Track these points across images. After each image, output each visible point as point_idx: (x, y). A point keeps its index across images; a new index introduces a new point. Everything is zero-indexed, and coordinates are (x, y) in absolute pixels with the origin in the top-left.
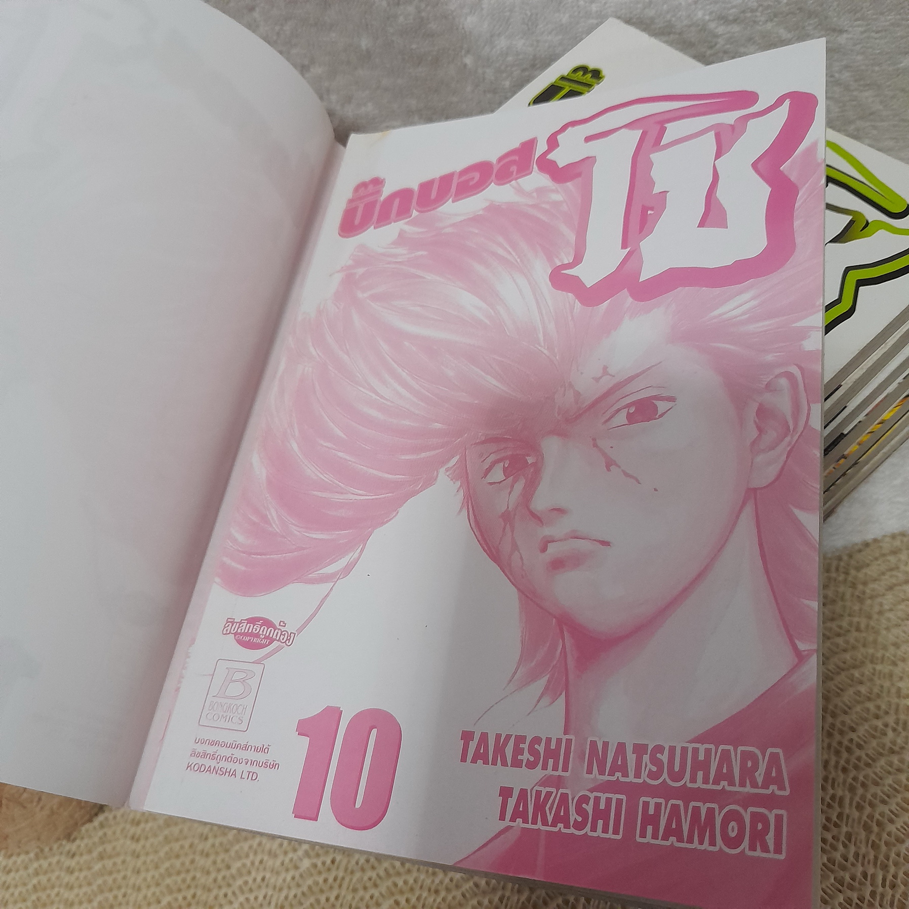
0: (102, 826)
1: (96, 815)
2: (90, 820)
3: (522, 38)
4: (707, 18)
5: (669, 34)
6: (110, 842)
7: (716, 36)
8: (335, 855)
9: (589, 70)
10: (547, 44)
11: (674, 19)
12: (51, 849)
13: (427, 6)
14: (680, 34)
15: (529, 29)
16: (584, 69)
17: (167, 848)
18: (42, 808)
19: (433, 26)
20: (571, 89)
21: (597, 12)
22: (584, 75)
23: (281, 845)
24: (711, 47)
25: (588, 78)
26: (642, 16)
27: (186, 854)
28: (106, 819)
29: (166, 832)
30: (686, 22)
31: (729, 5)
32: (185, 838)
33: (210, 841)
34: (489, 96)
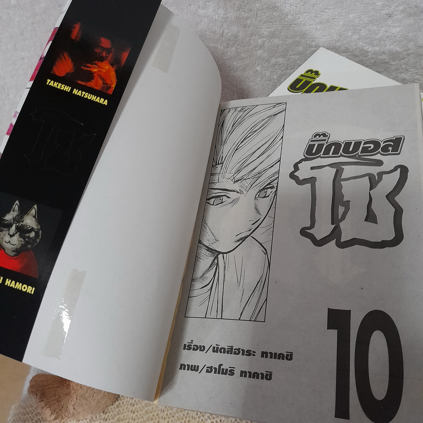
0: (118, 407)
1: (115, 402)
2: (113, 404)
3: (282, 57)
4: (364, 45)
5: (347, 52)
6: (122, 414)
7: (368, 52)
8: (221, 418)
9: (313, 71)
10: (293, 59)
11: (349, 46)
12: (96, 417)
13: (240, 47)
14: (352, 52)
15: (285, 54)
16: (311, 71)
17: (147, 416)
18: (94, 400)
19: (243, 55)
20: (306, 80)
21: (315, 45)
22: (311, 73)
23: (197, 414)
24: (366, 57)
25: (313, 75)
26: (335, 46)
27: (156, 419)
28: (119, 403)
29: (146, 409)
30: (354, 47)
31: (374, 39)
32: (155, 411)
33: (166, 412)
34: (267, 82)
